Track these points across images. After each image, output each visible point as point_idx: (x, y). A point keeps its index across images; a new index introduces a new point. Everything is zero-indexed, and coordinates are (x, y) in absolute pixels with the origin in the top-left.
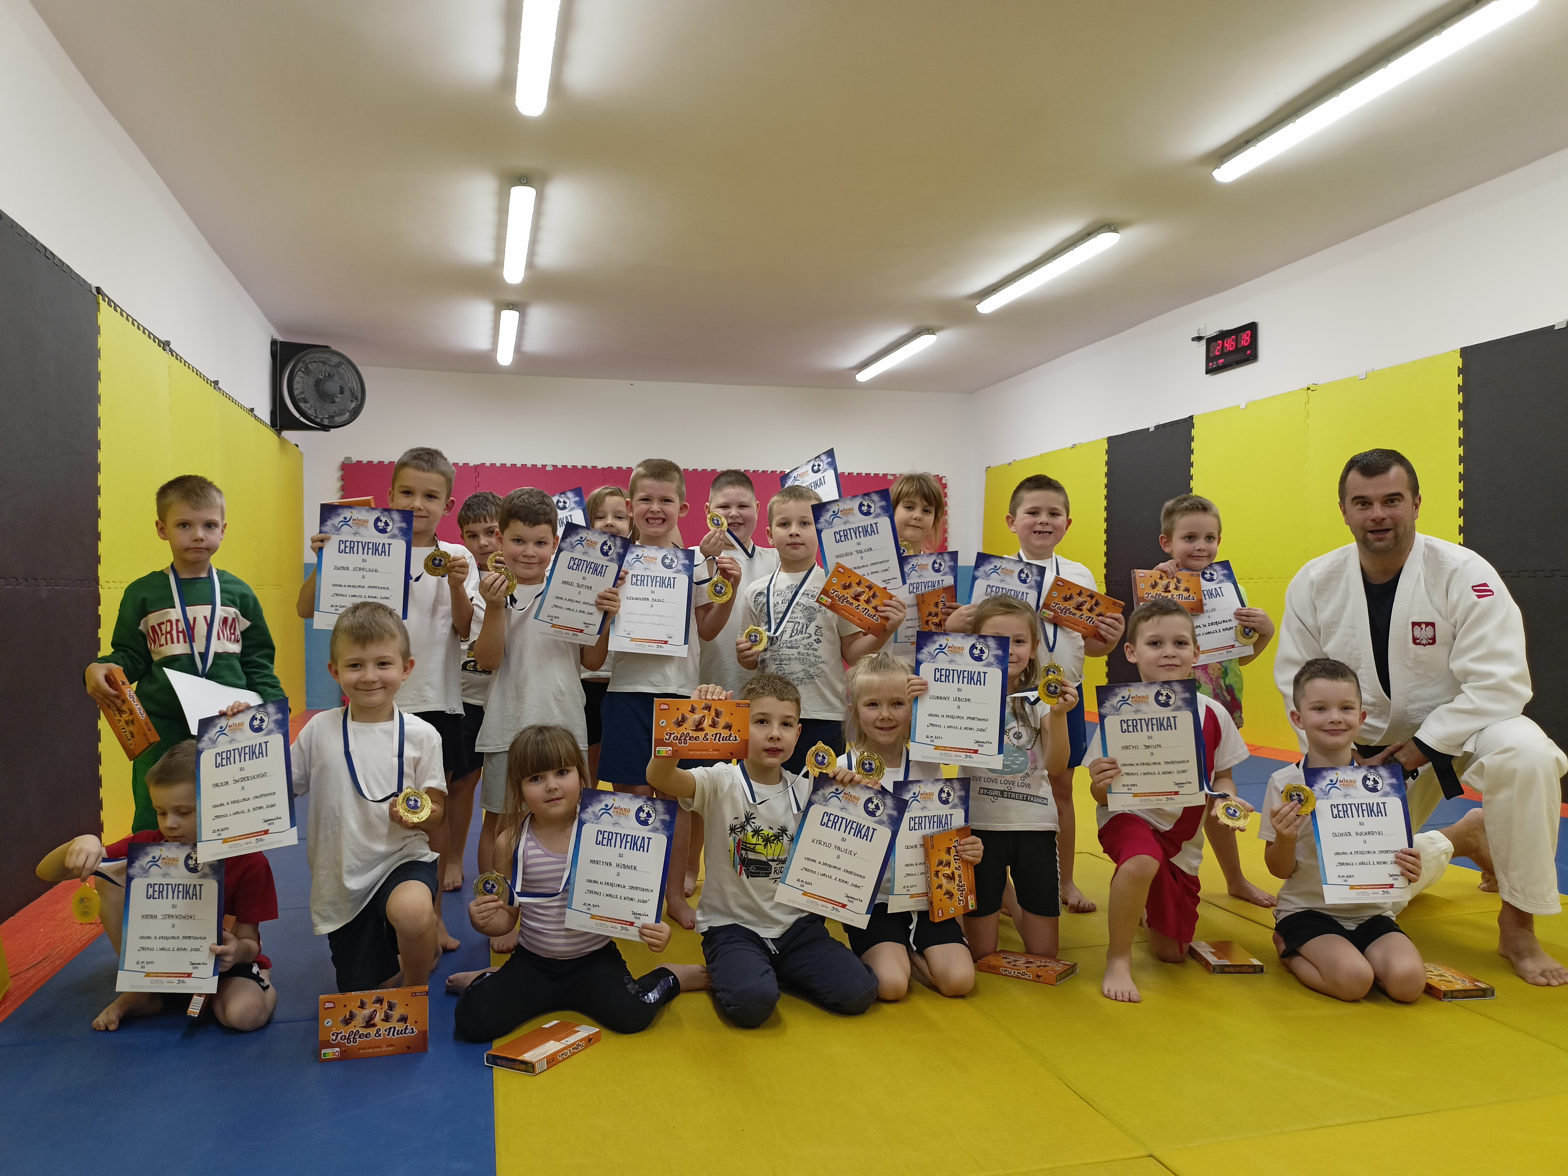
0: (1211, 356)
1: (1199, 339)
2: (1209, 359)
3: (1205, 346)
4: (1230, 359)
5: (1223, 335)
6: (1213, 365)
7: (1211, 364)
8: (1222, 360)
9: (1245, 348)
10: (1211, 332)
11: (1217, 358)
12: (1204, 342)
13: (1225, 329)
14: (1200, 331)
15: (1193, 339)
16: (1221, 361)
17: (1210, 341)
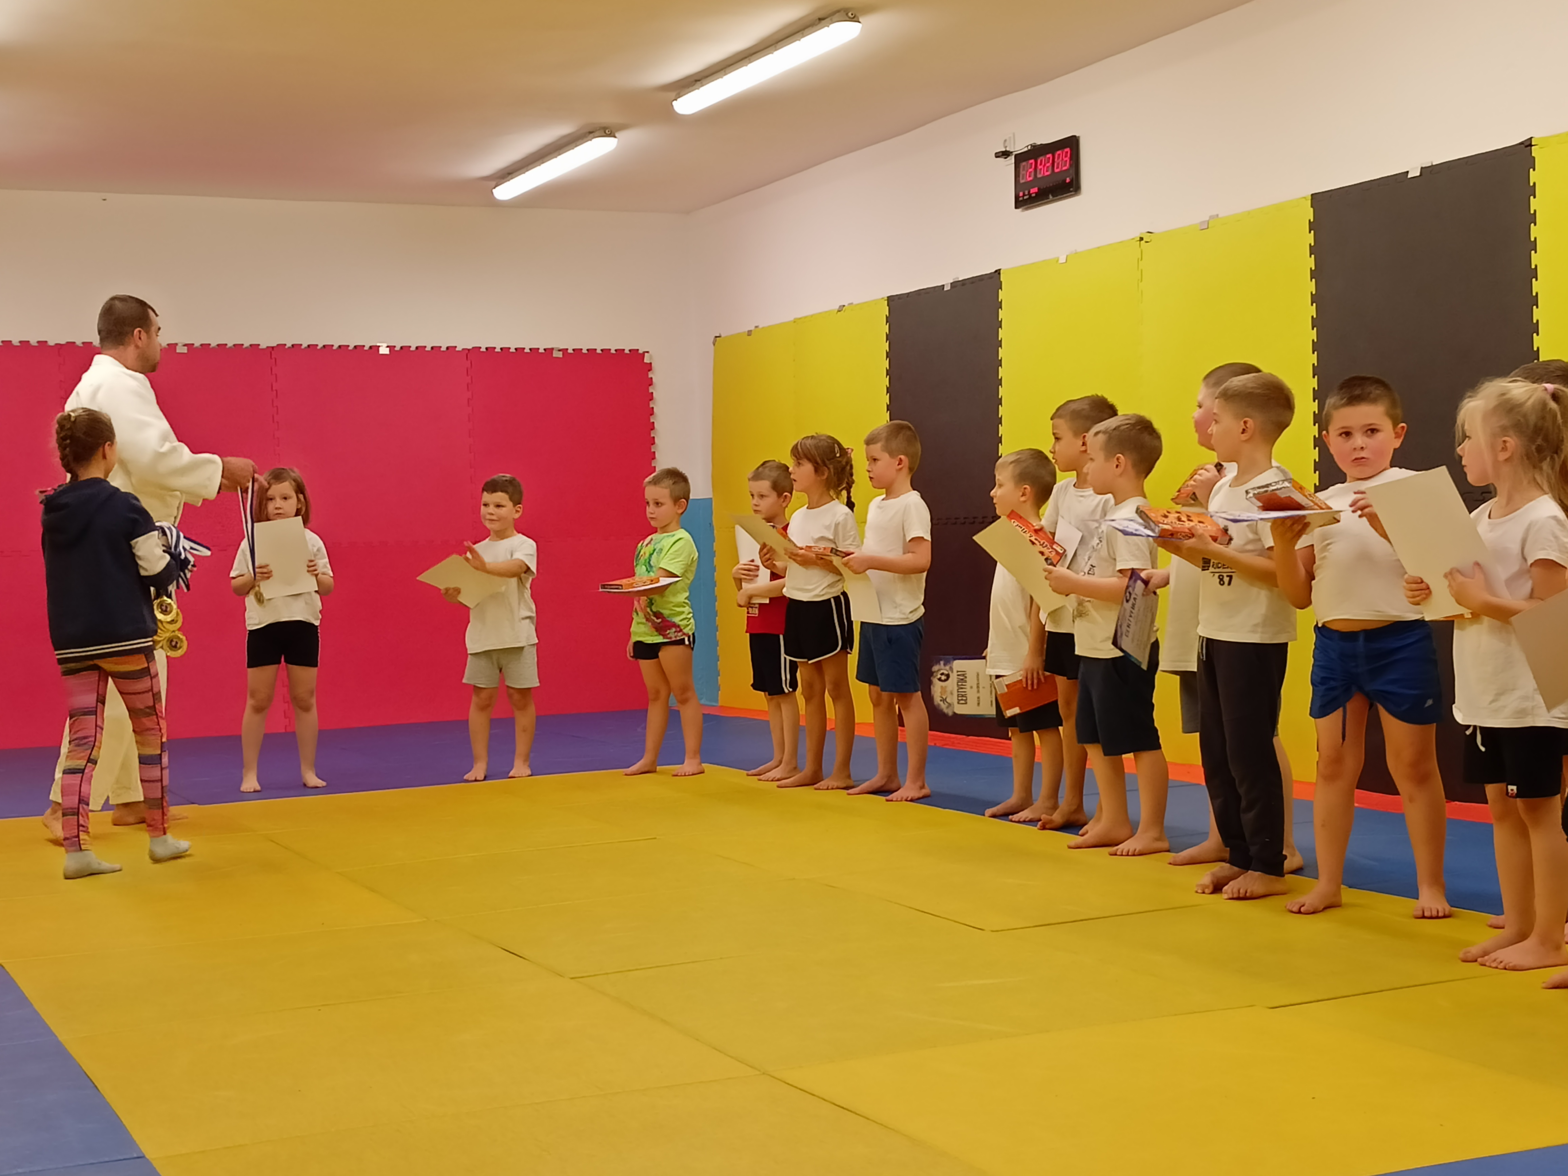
0: (1022, 181)
1: (1005, 154)
2: (1018, 186)
3: (1013, 166)
4: (1045, 188)
5: (1036, 152)
6: (1024, 195)
7: (1021, 194)
8: (1035, 190)
9: (1065, 173)
10: (1020, 146)
11: (1029, 185)
12: (1012, 160)
13: (1038, 142)
14: (1007, 143)
15: (998, 155)
17: (1020, 159)
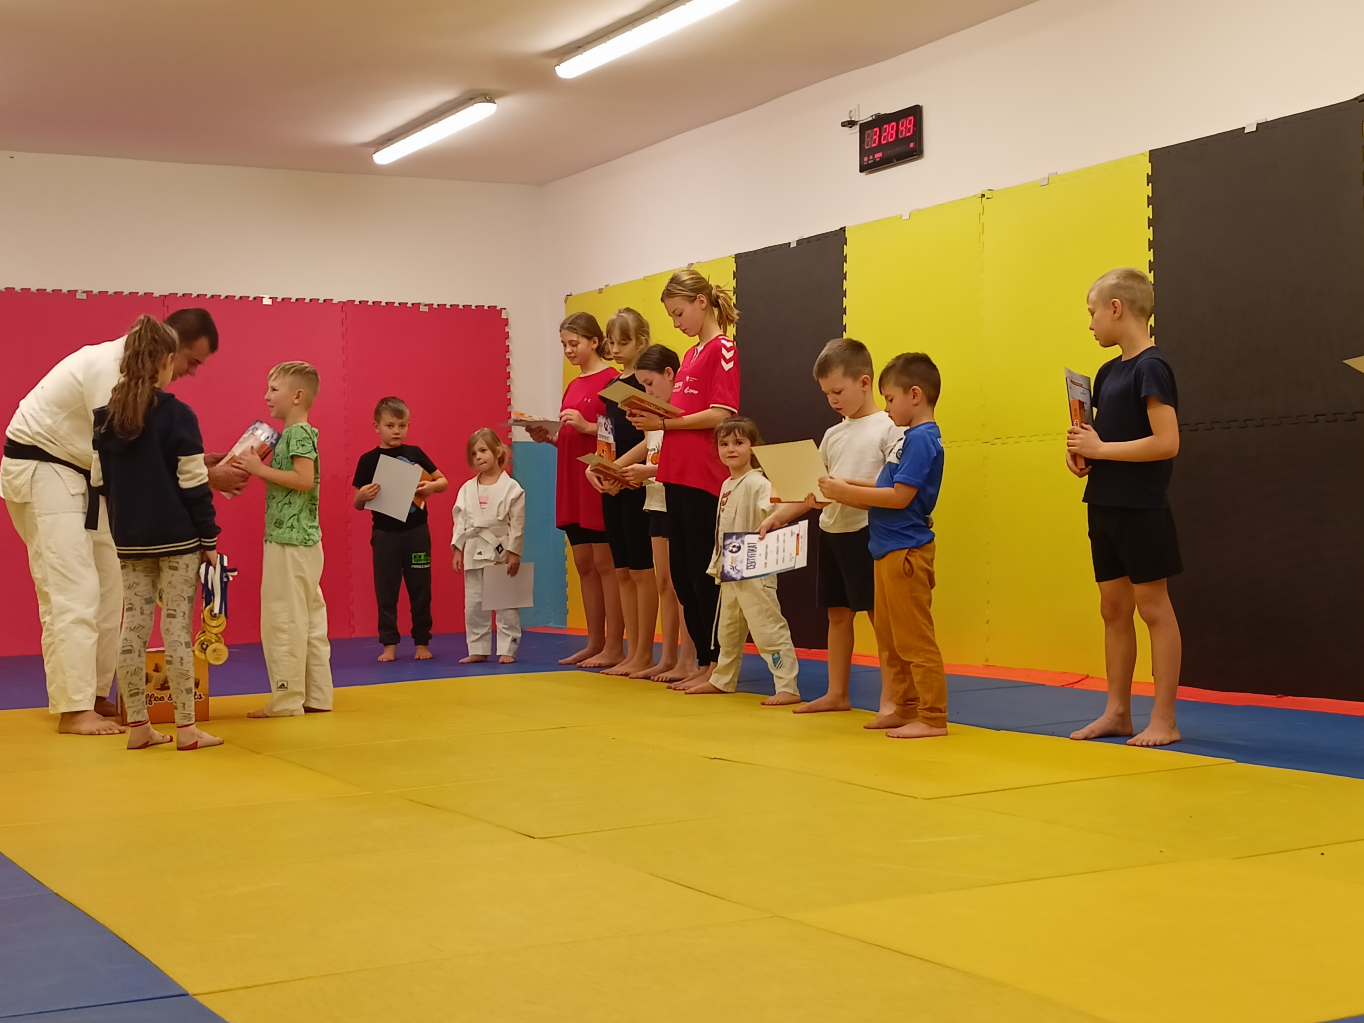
0: (866, 147)
1: (851, 123)
2: (863, 152)
3: (858, 134)
4: (891, 152)
5: (880, 121)
6: (869, 160)
7: (866, 159)
8: (880, 155)
9: (908, 140)
10: (866, 115)
11: (873, 151)
12: (857, 128)
13: (883, 112)
14: (852, 114)
15: (843, 124)
16: (878, 155)
17: (865, 128)
